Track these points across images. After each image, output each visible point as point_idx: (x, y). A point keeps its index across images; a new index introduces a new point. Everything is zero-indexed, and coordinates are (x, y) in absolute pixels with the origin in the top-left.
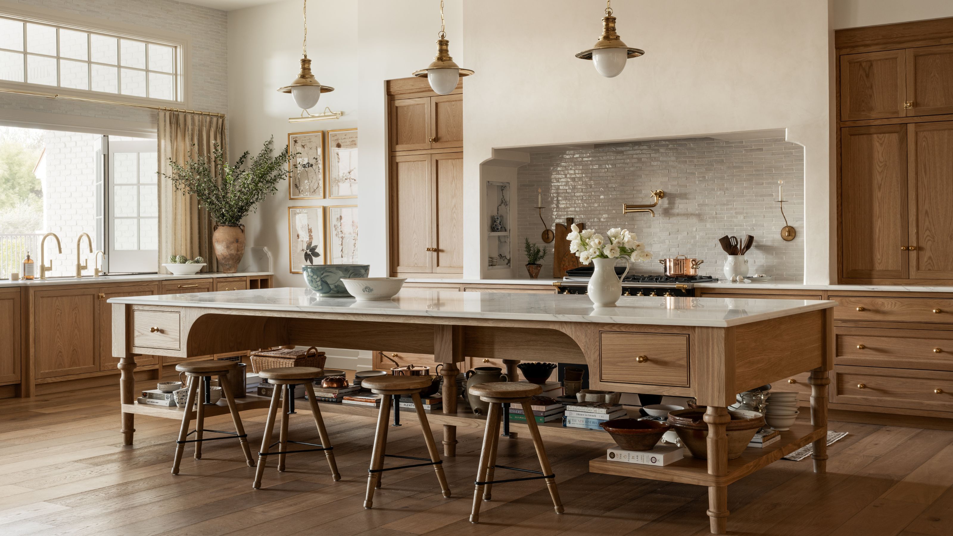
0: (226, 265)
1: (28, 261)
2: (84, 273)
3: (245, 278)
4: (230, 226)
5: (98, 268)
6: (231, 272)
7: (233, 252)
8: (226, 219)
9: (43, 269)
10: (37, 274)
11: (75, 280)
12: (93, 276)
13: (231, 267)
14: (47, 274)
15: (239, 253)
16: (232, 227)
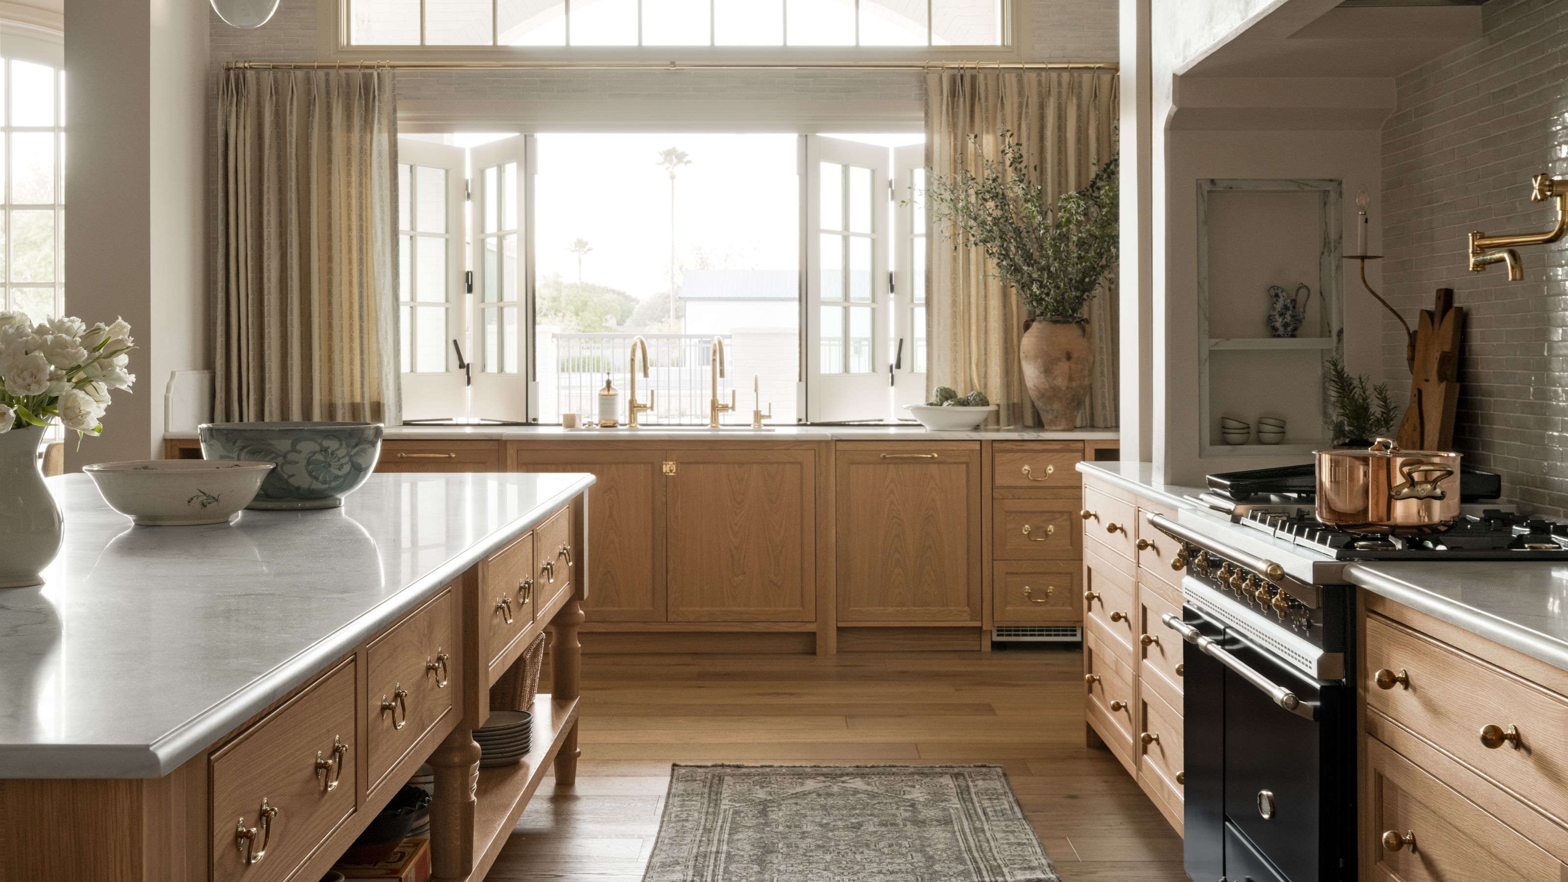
0: (1047, 412)
1: (609, 390)
2: (724, 418)
3: (1081, 445)
4: (1056, 322)
5: (759, 409)
6: (1059, 428)
7: (1061, 382)
8: (1046, 307)
9: (634, 407)
10: (622, 415)
11: (705, 433)
12: (749, 425)
13: (1056, 417)
14: (641, 418)
15: (1074, 384)
16: (1058, 325)
